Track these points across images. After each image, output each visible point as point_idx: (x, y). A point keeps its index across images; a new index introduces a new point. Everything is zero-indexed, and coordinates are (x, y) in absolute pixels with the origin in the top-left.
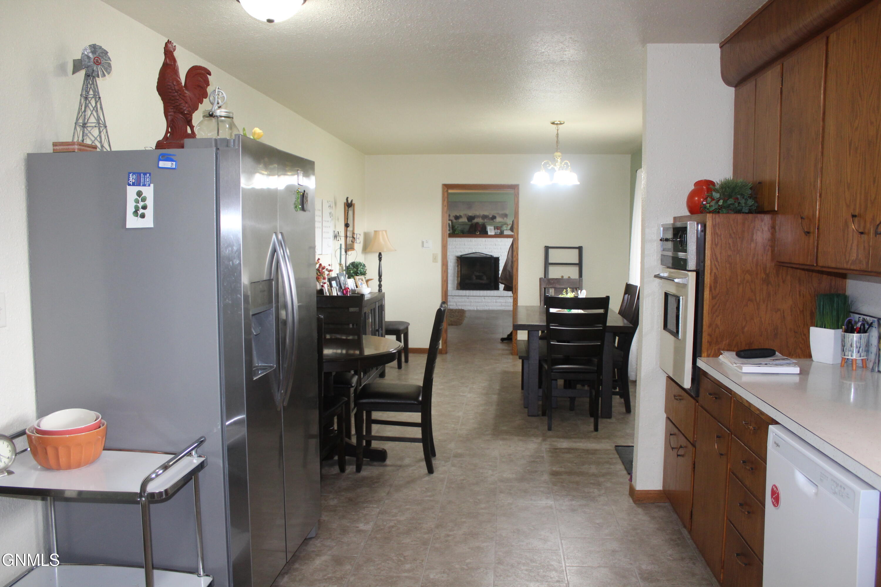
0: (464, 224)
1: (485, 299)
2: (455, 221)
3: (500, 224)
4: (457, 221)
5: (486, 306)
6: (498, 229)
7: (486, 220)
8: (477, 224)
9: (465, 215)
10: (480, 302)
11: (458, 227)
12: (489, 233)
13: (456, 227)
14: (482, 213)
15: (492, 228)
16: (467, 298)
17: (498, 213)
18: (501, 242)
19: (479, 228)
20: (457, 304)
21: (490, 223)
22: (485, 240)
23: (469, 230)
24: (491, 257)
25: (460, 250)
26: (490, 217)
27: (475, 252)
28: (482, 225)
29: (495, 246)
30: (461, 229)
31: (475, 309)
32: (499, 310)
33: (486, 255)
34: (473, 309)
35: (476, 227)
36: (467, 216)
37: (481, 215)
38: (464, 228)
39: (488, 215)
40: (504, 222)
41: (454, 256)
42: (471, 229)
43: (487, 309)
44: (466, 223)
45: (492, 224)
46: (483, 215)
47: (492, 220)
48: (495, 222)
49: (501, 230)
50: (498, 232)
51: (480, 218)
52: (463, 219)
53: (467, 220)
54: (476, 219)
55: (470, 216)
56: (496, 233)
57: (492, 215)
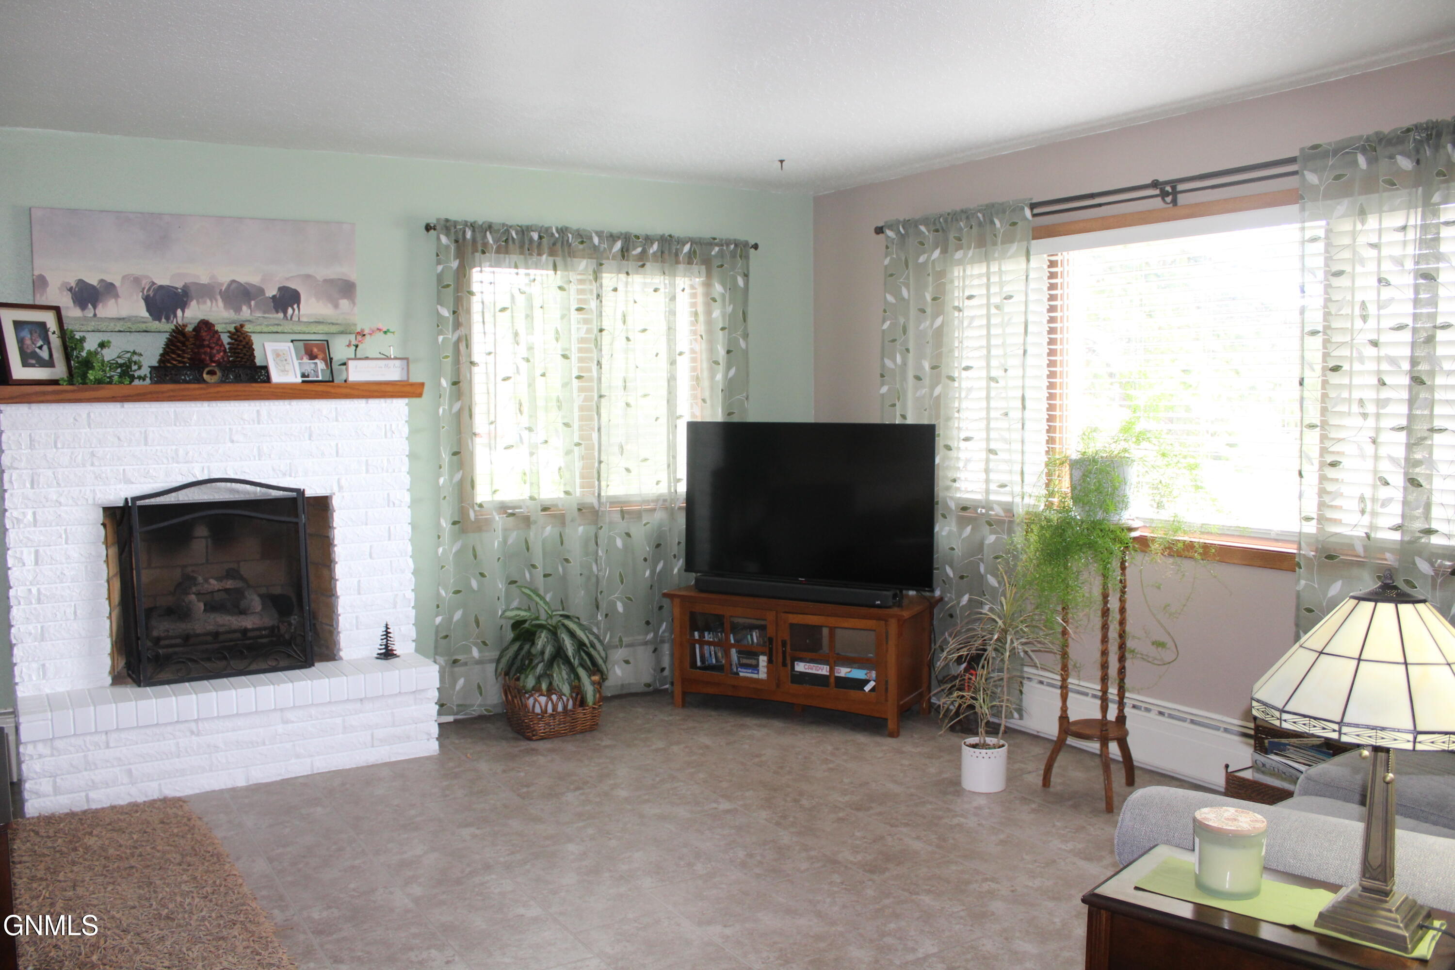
0: (128, 327)
1: (286, 722)
3: (320, 328)
4: (90, 312)
5: (298, 756)
6: (312, 357)
7: (246, 312)
8: (205, 326)
9: (137, 280)
10: (264, 744)
11: (102, 345)
12: (276, 377)
13: (91, 344)
14: (225, 275)
15: (286, 347)
16: (192, 733)
17: (308, 277)
18: (337, 420)
19: (218, 352)
20: (134, 771)
21: (267, 326)
22: (258, 412)
23: (160, 361)
24: (294, 500)
25: (122, 468)
26: (267, 295)
27: (206, 477)
28: (229, 337)
29: (310, 439)
30: (119, 357)
31: (241, 783)
32: (365, 764)
33: (264, 490)
34: (230, 786)
35: (202, 346)
36: (144, 289)
37: (222, 284)
38: (134, 353)
39: (258, 285)
40: (339, 322)
41: (91, 501)
42: (174, 359)
43: (305, 774)
44: (143, 326)
45: (277, 332)
46: (234, 286)
47: (277, 312)
48: (295, 318)
49: (331, 359)
50: (316, 371)
51: (216, 300)
52: (120, 300)
53: (148, 310)
54: (194, 303)
55: (161, 287)
56: (308, 376)
57: (278, 285)
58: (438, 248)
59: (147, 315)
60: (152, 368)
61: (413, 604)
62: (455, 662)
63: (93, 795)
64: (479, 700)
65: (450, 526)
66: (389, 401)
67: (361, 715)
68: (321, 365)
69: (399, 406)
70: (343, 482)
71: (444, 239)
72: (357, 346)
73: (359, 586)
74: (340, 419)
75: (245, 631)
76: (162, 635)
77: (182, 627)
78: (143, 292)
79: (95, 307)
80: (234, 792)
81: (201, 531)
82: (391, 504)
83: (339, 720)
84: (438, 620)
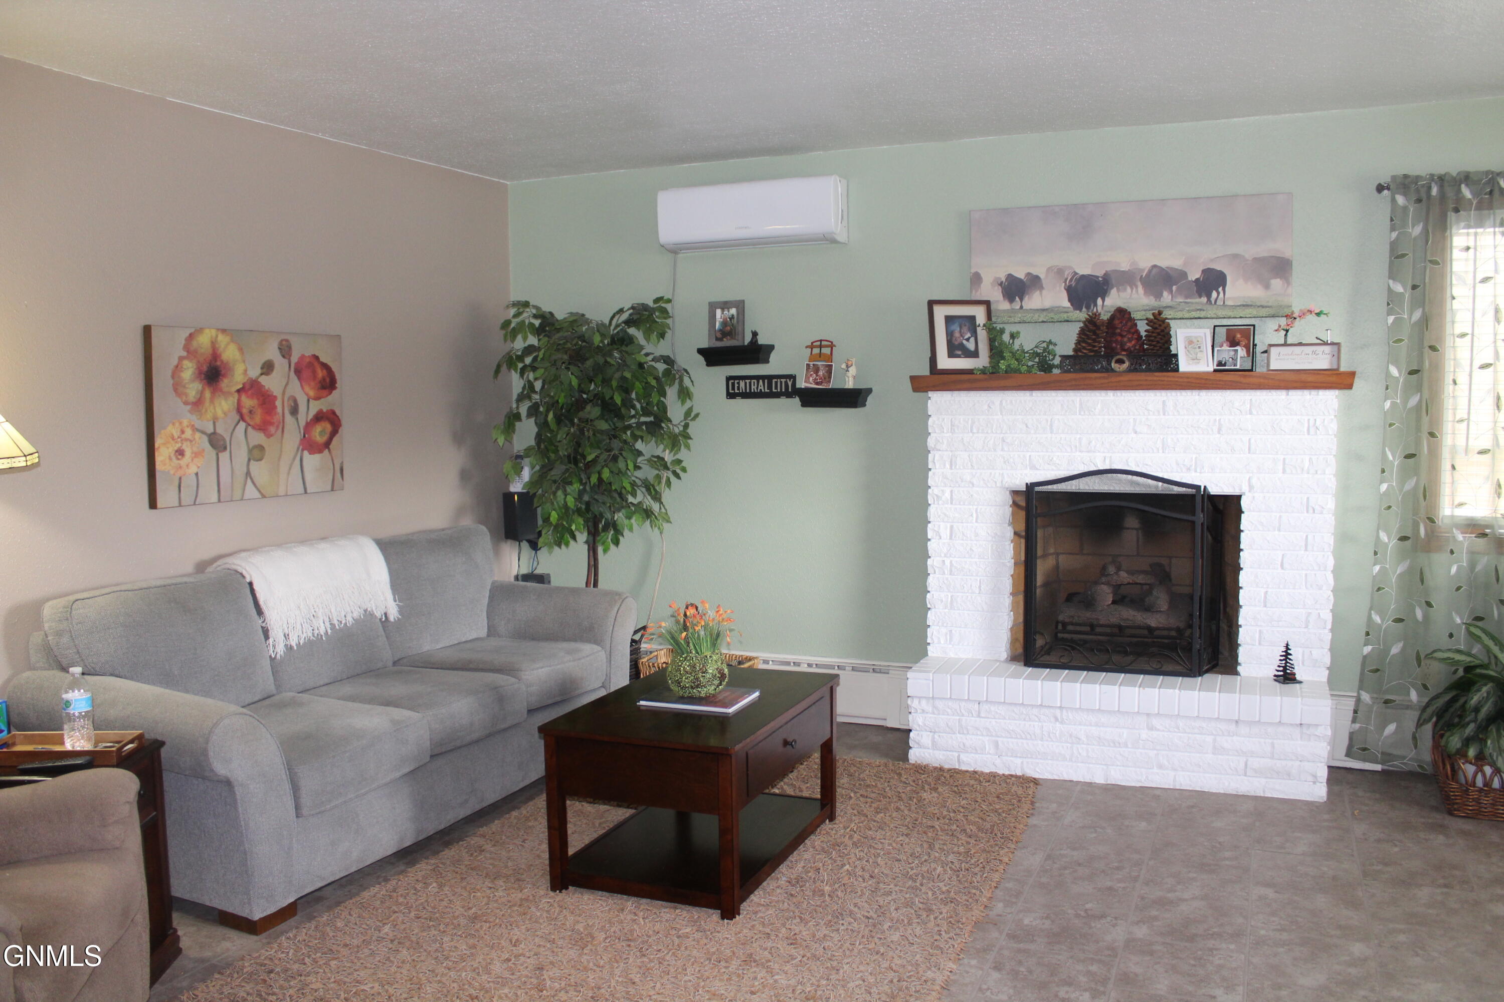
0: (1050, 316)
1: (1151, 728)
2: (1001, 305)
3: (1248, 312)
5: (1161, 767)
6: (1233, 343)
7: (1166, 298)
8: (1122, 313)
9: (1060, 271)
10: (1126, 746)
11: (1013, 336)
12: (1185, 365)
13: (1006, 337)
14: (1145, 260)
15: (1203, 333)
16: (1056, 719)
17: (1236, 256)
18: (1251, 413)
19: (1130, 340)
20: (999, 743)
21: (1189, 311)
22: (1164, 402)
23: (1075, 350)
24: (1193, 497)
25: (1028, 454)
26: (1190, 279)
27: (1107, 467)
28: (1147, 324)
29: (1219, 433)
30: (1036, 347)
31: (1100, 780)
32: (1235, 793)
33: (1165, 485)
34: (1088, 780)
35: (1114, 334)
36: (1066, 280)
37: (1143, 270)
38: (1050, 342)
39: (1180, 268)
40: (1270, 304)
41: (999, 485)
42: (1084, 348)
43: (1167, 787)
44: (1065, 316)
45: (1200, 318)
46: (1155, 271)
47: (1200, 297)
48: (1220, 302)
49: (1255, 345)
50: (1234, 360)
51: (1137, 287)
52: (1044, 292)
53: (1070, 300)
54: (1114, 291)
55: (1083, 277)
56: (1225, 365)
57: (1202, 269)
58: (1393, 211)
59: (1068, 304)
60: (1064, 357)
61: (1329, 626)
62: (1387, 702)
63: (963, 757)
64: (1412, 754)
65: (1394, 541)
66: (1314, 392)
67: (1235, 738)
68: (1241, 352)
69: (1330, 398)
70: (1254, 481)
71: (1400, 200)
72: (1287, 331)
73: (1265, 597)
74: (1254, 412)
75: (1150, 629)
76: (1067, 620)
77: (1086, 615)
78: (1065, 282)
79: (1021, 300)
80: (1089, 786)
81: (1132, 522)
82: (1311, 511)
83: (1209, 739)
84: (1367, 649)
